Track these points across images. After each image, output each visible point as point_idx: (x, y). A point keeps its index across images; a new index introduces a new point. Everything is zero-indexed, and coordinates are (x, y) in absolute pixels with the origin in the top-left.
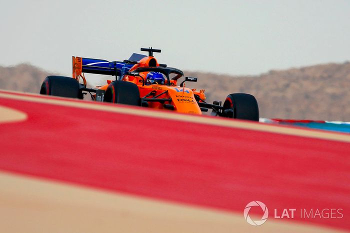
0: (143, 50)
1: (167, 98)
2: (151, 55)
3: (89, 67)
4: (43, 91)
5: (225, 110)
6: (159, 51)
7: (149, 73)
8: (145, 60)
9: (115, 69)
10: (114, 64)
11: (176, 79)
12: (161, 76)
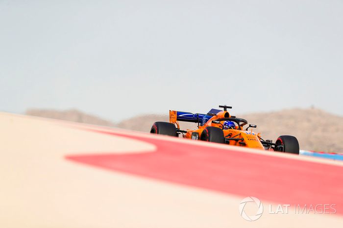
0: (220, 107)
1: (241, 138)
2: (225, 110)
3: (180, 117)
4: (153, 131)
5: (278, 146)
6: (231, 108)
7: (226, 122)
8: (222, 113)
9: (198, 118)
10: (197, 115)
11: (242, 125)
12: (233, 123)
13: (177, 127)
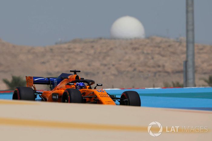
0: (71, 71)
2: (75, 74)
3: (36, 81)
5: (124, 100)
6: (80, 72)
10: (49, 79)
12: (84, 84)
13: (34, 89)
